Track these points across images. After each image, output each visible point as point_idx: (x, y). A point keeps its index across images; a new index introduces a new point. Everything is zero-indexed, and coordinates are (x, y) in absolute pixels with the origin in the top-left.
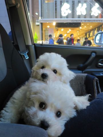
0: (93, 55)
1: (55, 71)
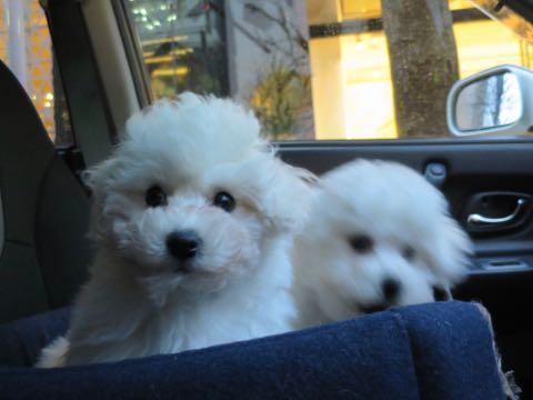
0: (435, 173)
1: (224, 199)
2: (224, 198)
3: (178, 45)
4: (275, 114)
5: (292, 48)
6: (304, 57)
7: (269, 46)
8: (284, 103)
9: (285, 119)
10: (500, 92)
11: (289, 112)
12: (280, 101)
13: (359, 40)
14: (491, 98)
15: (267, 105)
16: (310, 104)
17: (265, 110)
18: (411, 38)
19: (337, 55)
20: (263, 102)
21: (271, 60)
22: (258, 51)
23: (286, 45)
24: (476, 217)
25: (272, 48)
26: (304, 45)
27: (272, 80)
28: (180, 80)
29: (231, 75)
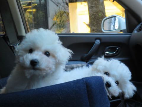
0: (98, 42)
2: (47, 53)
3: (33, 3)
4: (60, 23)
5: (64, 5)
6: (67, 7)
7: (58, 4)
8: (62, 20)
9: (63, 24)
10: (115, 20)
11: (64, 22)
12: (61, 19)
13: (82, 4)
14: (113, 21)
15: (58, 20)
16: (69, 20)
17: (57, 22)
18: (94, 5)
19: (76, 8)
20: (56, 19)
21: (59, 8)
22: (55, 6)
23: (62, 4)
24: (107, 52)
25: (59, 5)
26: (67, 4)
27: (59, 13)
28: (34, 13)
29: (48, 12)
